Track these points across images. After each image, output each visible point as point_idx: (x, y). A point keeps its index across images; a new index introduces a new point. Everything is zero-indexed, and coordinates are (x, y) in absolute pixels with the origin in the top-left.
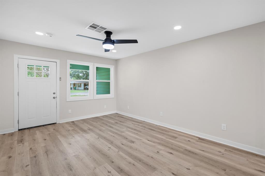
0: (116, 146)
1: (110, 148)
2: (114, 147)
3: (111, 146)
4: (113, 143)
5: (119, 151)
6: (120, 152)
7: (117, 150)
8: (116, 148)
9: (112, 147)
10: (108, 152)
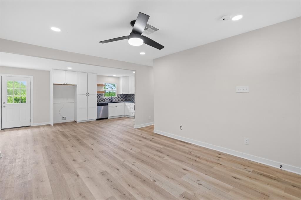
0: (126, 168)
1: (133, 165)
2: (129, 166)
3: (132, 167)
4: (130, 171)
5: (124, 162)
6: (122, 161)
7: (126, 163)
8: (127, 165)
9: (130, 165)
10: (134, 161)
